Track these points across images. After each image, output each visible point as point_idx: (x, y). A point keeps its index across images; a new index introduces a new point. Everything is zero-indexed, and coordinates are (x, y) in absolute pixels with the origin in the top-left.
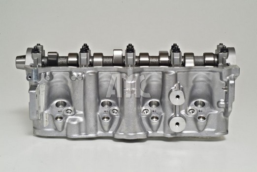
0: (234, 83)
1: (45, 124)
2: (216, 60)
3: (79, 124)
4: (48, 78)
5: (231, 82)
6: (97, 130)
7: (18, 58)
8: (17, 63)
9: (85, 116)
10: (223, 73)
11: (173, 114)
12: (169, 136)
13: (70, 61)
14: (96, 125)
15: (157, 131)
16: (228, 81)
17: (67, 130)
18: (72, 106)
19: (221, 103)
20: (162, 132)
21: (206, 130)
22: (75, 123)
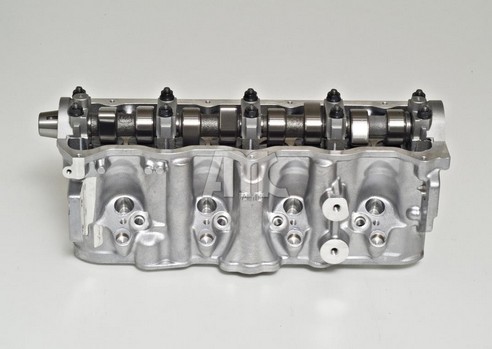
0: (439, 187)
1: (97, 242)
2: (409, 124)
3: (158, 244)
4: (101, 170)
5: (434, 184)
6: (190, 254)
7: (43, 116)
8: (41, 127)
9: (169, 230)
10: (420, 167)
11: (327, 231)
12: (317, 265)
13: (140, 126)
14: (189, 247)
15: (297, 256)
16: (429, 182)
17: (136, 254)
18: (145, 210)
19: (414, 212)
20: (306, 258)
21: (385, 254)
22: (151, 243)
